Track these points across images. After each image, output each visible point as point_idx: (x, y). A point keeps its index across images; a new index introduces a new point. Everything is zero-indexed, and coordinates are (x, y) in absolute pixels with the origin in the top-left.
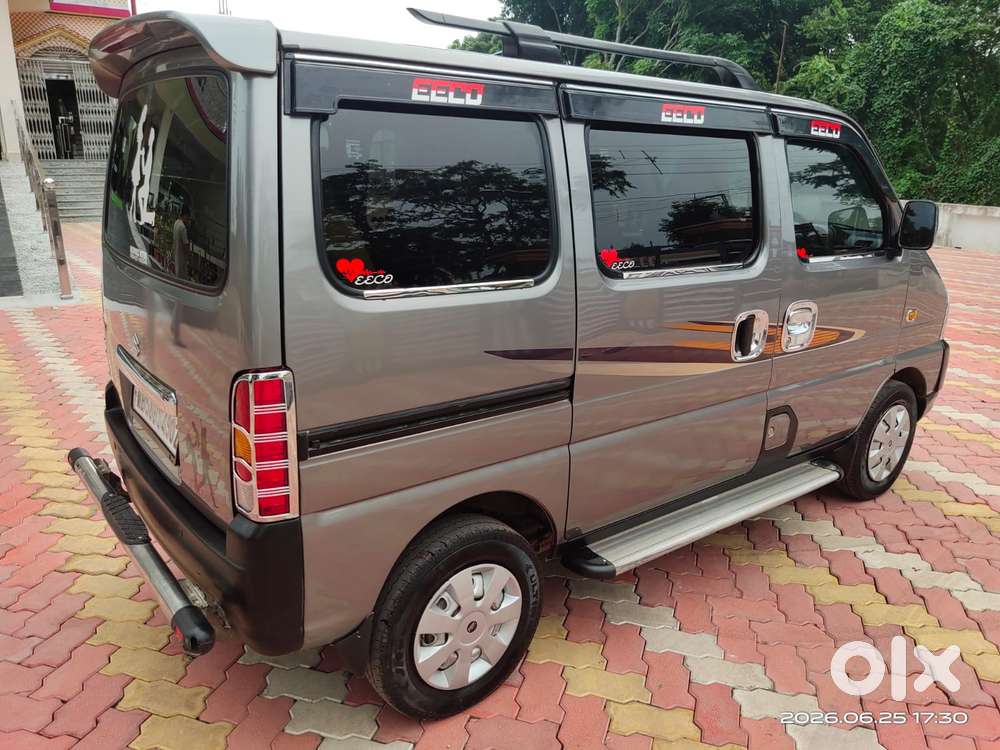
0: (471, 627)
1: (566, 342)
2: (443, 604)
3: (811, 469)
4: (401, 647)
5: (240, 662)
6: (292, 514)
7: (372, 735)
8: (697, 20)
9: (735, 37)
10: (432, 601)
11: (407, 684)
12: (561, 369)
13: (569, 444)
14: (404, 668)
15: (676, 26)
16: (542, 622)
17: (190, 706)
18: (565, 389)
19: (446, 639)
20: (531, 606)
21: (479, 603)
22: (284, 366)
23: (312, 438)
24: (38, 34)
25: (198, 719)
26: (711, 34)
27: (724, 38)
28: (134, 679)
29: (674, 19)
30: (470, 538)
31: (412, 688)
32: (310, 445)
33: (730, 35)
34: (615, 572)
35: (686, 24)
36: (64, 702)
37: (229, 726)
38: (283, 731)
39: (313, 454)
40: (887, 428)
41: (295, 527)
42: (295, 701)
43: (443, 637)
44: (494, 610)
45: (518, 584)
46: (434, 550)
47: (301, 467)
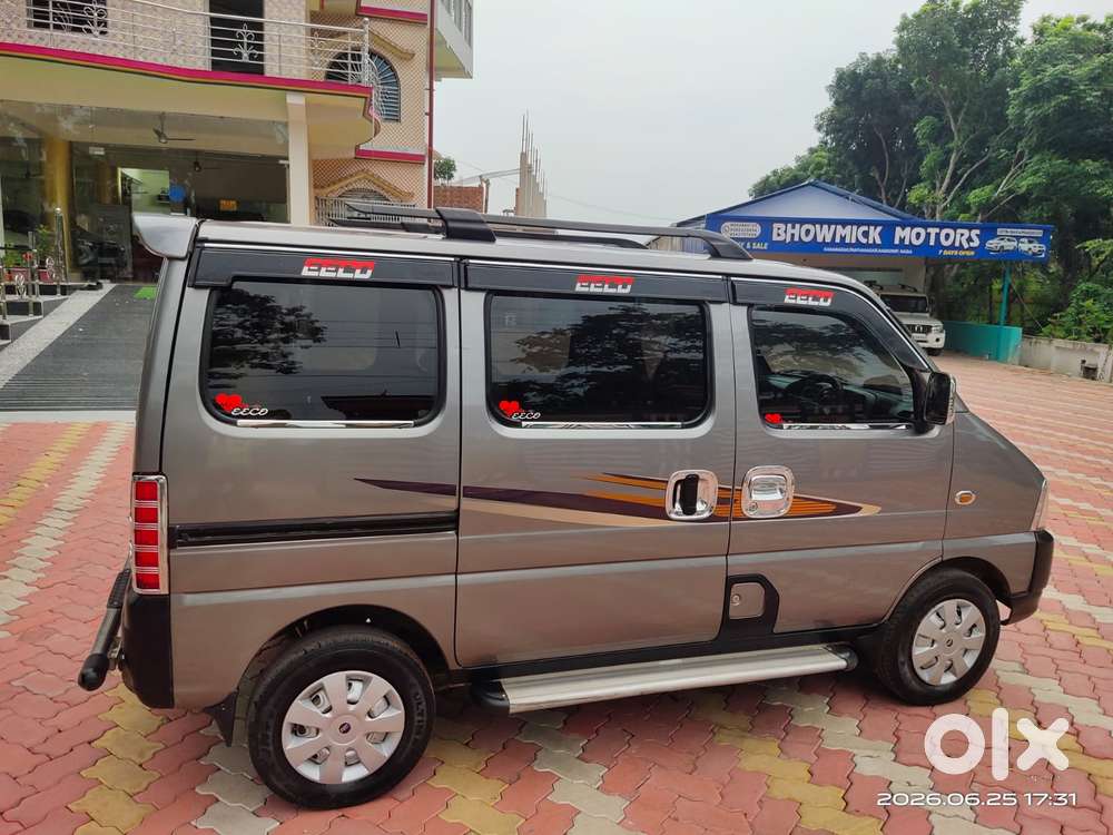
0: (344, 728)
1: (450, 479)
2: (315, 700)
3: (824, 653)
4: (268, 727)
5: (202, 732)
6: (163, 590)
7: (254, 808)
8: (1051, 145)
9: (1097, 164)
10: (303, 693)
11: (273, 765)
12: (446, 503)
13: (456, 574)
14: (271, 748)
15: (1022, 154)
16: (431, 742)
17: (141, 754)
18: (451, 521)
19: (317, 733)
20: (416, 724)
21: (352, 707)
22: (160, 472)
23: (181, 531)
24: (346, 178)
25: (141, 766)
26: (1066, 161)
27: (1082, 164)
28: (117, 726)
29: (1020, 145)
30: (346, 644)
31: (278, 769)
32: (177, 537)
33: (1089, 161)
34: (508, 708)
35: (1034, 151)
36: (60, 731)
37: (157, 775)
38: (194, 789)
39: (182, 545)
40: (942, 623)
41: (163, 603)
42: (219, 769)
43: (314, 731)
44: (370, 716)
45: (399, 699)
46: (308, 648)
47: (171, 554)
